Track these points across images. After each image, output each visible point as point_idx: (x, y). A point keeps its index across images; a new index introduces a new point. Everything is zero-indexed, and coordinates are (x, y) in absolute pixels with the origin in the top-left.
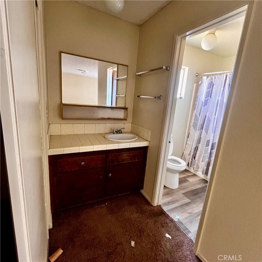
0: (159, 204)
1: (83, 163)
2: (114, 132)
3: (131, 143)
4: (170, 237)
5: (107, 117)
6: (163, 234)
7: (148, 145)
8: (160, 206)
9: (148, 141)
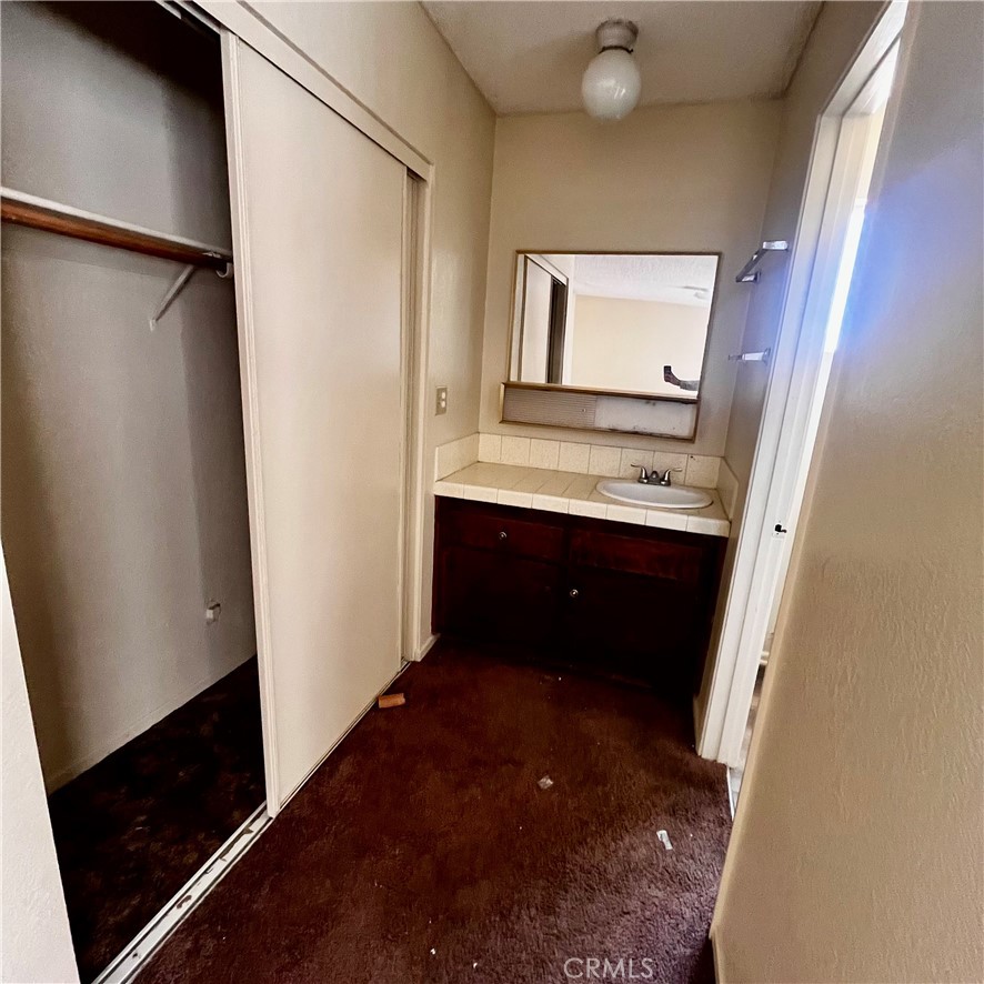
0: (721, 760)
1: (504, 534)
2: (641, 477)
3: (650, 512)
4: (669, 847)
5: (629, 427)
6: (652, 824)
7: (727, 536)
8: (724, 767)
9: (727, 519)
